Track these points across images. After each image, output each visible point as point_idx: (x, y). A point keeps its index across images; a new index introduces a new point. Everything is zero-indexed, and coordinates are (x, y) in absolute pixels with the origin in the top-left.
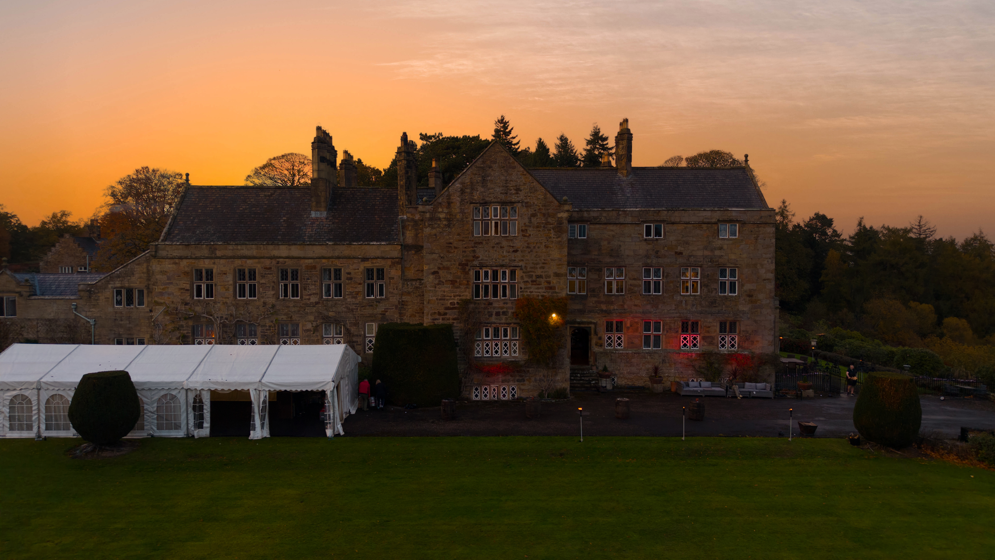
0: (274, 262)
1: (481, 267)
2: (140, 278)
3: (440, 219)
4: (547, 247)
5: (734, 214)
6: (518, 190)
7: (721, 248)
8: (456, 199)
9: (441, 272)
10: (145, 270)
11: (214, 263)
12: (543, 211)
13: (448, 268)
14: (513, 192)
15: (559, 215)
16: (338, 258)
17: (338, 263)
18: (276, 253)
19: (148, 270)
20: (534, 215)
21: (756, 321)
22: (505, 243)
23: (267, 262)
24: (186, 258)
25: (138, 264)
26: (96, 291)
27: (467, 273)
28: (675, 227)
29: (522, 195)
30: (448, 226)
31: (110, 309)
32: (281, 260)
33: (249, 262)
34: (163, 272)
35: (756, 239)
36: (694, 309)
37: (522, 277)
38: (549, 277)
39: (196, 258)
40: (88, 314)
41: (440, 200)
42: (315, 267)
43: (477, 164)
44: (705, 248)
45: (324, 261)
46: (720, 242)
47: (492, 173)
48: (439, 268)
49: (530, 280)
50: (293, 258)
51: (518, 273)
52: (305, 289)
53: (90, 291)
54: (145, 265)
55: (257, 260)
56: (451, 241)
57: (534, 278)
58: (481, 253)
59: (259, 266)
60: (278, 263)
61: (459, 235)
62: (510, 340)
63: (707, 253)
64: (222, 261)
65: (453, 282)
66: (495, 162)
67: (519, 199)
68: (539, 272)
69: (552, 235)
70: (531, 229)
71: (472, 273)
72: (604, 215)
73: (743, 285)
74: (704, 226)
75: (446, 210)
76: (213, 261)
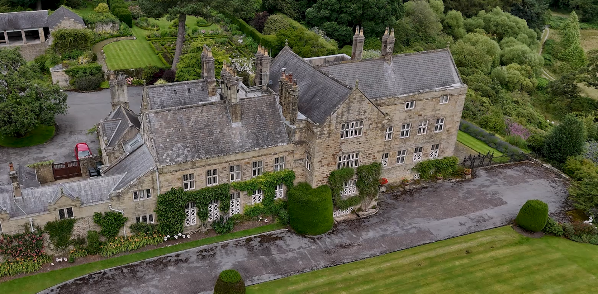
0: (228, 164)
1: (343, 154)
2: (148, 183)
3: (324, 134)
4: (375, 139)
5: (449, 91)
6: (365, 112)
7: (439, 110)
8: (333, 122)
9: (322, 160)
10: (151, 179)
11: (195, 171)
12: (376, 121)
13: (326, 158)
14: (363, 113)
15: (383, 122)
16: (262, 156)
17: (261, 158)
18: (229, 159)
19: (153, 178)
20: (371, 124)
21: (448, 143)
22: (355, 141)
23: (224, 165)
24: (179, 171)
25: (147, 176)
26: (122, 195)
27: (335, 159)
28: (420, 102)
29: (366, 115)
30: (328, 137)
31: (132, 203)
32: (231, 162)
33: (214, 166)
34: (166, 181)
35: (456, 103)
36: (422, 142)
37: (362, 156)
38: (374, 153)
39: (185, 170)
40: (119, 208)
41: (325, 124)
42: (249, 163)
43: (346, 102)
44: (433, 111)
45: (254, 159)
46: (440, 106)
47: (353, 105)
48: (322, 159)
49: (365, 157)
50: (238, 160)
51: (360, 154)
52: (244, 175)
53: (118, 196)
54: (151, 176)
55: (218, 165)
56: (329, 144)
57: (367, 155)
58: (343, 147)
59: (219, 167)
60: (230, 164)
61: (333, 140)
62: (352, 186)
63: (433, 113)
64: (199, 169)
65: (328, 164)
66: (355, 99)
67: (365, 117)
68: (370, 152)
69: (379, 133)
70: (369, 131)
71: (338, 158)
72: (388, 100)
73: (446, 126)
74: (434, 100)
75: (328, 129)
76: (194, 169)
